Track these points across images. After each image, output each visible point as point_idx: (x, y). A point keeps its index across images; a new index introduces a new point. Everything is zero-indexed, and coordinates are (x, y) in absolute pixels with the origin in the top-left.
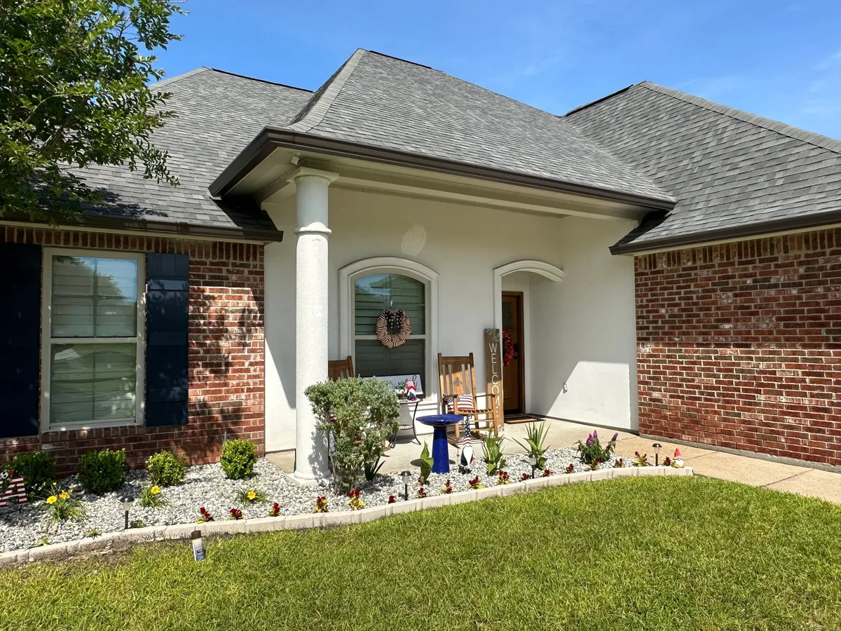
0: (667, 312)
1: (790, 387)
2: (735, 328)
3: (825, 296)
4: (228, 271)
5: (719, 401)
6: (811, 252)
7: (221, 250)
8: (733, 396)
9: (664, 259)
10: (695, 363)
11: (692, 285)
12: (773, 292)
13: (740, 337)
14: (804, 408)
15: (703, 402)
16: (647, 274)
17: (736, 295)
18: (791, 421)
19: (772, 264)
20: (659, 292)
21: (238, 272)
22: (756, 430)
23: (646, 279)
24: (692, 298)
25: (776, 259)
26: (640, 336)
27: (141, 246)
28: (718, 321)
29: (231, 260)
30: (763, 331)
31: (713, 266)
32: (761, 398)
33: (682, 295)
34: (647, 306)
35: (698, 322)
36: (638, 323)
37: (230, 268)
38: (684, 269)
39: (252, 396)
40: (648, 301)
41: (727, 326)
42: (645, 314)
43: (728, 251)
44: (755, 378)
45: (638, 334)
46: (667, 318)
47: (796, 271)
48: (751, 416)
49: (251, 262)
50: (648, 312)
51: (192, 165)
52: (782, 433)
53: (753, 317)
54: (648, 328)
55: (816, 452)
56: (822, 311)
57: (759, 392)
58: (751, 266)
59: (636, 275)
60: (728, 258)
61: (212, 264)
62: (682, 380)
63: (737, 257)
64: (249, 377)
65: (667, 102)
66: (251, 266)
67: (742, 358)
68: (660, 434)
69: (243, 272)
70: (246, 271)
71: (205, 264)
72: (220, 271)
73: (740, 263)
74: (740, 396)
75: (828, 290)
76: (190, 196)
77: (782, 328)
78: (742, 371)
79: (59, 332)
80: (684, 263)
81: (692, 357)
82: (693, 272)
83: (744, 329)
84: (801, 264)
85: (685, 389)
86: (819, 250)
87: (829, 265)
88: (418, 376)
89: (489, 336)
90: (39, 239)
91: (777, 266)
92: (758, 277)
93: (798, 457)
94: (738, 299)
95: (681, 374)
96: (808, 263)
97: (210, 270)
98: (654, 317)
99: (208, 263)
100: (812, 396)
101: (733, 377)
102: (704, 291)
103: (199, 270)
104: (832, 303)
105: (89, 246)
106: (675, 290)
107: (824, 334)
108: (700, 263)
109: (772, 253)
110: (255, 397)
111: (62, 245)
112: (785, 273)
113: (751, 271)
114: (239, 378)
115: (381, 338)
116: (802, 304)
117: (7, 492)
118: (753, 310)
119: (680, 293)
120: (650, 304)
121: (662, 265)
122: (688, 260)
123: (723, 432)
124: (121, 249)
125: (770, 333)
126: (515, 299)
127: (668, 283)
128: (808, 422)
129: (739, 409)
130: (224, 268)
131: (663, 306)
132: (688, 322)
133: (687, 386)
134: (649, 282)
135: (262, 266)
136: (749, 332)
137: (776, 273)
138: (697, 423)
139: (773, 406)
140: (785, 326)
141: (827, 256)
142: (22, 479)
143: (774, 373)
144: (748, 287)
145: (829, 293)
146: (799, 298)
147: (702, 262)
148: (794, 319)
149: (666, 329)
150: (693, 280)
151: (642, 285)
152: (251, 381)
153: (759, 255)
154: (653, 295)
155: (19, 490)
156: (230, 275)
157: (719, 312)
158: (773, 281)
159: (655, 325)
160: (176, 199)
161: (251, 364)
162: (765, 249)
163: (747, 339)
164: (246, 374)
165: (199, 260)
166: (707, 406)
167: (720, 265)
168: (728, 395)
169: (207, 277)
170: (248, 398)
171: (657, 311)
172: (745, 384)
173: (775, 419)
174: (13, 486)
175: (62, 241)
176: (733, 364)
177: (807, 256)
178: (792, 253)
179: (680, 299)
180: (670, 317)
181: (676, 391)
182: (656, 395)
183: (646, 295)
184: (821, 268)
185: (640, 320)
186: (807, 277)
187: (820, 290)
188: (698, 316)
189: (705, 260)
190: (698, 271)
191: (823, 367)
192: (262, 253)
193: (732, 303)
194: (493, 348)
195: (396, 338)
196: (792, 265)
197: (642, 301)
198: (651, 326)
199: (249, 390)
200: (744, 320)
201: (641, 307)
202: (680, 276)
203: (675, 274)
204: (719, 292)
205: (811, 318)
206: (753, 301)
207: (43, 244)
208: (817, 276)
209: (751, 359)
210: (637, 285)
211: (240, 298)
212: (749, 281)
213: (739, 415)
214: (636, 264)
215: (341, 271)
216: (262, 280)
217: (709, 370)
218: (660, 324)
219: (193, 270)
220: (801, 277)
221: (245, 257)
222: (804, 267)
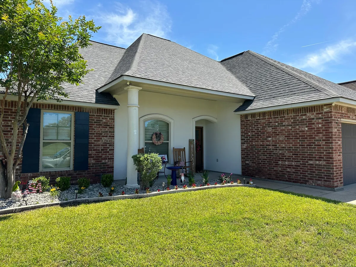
0: (251, 134)
1: (288, 159)
2: (272, 139)
3: (299, 129)
4: (102, 118)
5: (267, 164)
6: (295, 115)
7: (100, 111)
8: (271, 162)
9: (250, 116)
10: (259, 151)
11: (259, 125)
12: (284, 128)
13: (274, 142)
14: (292, 166)
15: (262, 164)
16: (244, 121)
17: (272, 129)
18: (289, 170)
19: (284, 118)
20: (248, 127)
21: (106, 119)
22: (278, 173)
23: (244, 123)
24: (259, 129)
25: (285, 117)
26: (242, 142)
27: (73, 109)
28: (267, 137)
29: (103, 115)
30: (281, 140)
31: (266, 119)
32: (280, 162)
33: (256, 128)
34: (245, 132)
35: (261, 137)
36: (241, 138)
37: (103, 117)
38: (257, 120)
39: (110, 161)
40: (245, 130)
41: (270, 139)
42: (244, 135)
43: (270, 114)
44: (278, 156)
45: (241, 141)
46: (251, 136)
47: (290, 121)
48: (277, 169)
49: (110, 115)
50: (245, 134)
51: (87, 80)
52: (286, 174)
53: (278, 136)
54: (245, 139)
55: (296, 180)
56: (298, 134)
57: (279, 161)
58: (277, 119)
59: (241, 121)
60: (270, 116)
61: (97, 116)
62: (256, 157)
63: (273, 116)
64: (109, 154)
65: (256, 59)
66: (110, 117)
67: (274, 150)
68: (249, 176)
69: (107, 119)
70: (108, 118)
71: (94, 116)
72: (100, 118)
73: (274, 118)
74: (274, 162)
75: (300, 127)
76: (89, 92)
77: (286, 139)
78: (274, 154)
79: (45, 138)
80: (257, 118)
81: (259, 149)
82: (259, 121)
83: (275, 140)
84: (292, 118)
85: (256, 160)
86: (297, 114)
87: (300, 119)
88: (166, 155)
89: (191, 141)
90: (40, 106)
91: (285, 119)
92: (279, 123)
93: (291, 181)
94: (273, 130)
95: (255, 155)
96: (294, 118)
97: (96, 118)
98: (247, 136)
99: (96, 115)
100: (295, 161)
101: (271, 156)
102: (263, 127)
103: (92, 118)
104: (301, 131)
105: (56, 109)
106: (253, 127)
107: (299, 142)
108: (261, 118)
109: (284, 115)
110: (111, 161)
111: (47, 109)
112: (287, 121)
113: (277, 121)
114: (106, 155)
115: (154, 142)
116: (292, 132)
117: (37, 188)
118: (278, 133)
119: (255, 128)
120: (245, 131)
121: (249, 118)
122: (258, 117)
123: (268, 174)
124: (67, 110)
125: (283, 141)
126: (200, 129)
127: (251, 124)
128: (294, 170)
129: (273, 166)
130: (101, 117)
131: (249, 132)
132: (257, 137)
133: (257, 159)
134: (245, 124)
135: (114, 117)
136: (276, 141)
137: (285, 121)
138: (260, 171)
139: (284, 165)
140: (287, 139)
141: (300, 116)
142: (40, 184)
143: (284, 154)
144: (276, 126)
145: (300, 128)
146: (291, 130)
147: (262, 117)
148: (290, 136)
149: (251, 140)
150: (259, 123)
151: (243, 125)
152: (110, 156)
153: (280, 115)
154: (246, 128)
155: (40, 187)
156: (103, 120)
157: (267, 134)
158: (284, 124)
159: (247, 138)
160: (84, 93)
161: (110, 150)
162: (282, 113)
163: (276, 143)
164: (108, 153)
165: (93, 114)
166: (263, 165)
167: (268, 118)
168: (270, 162)
169: (95, 120)
170: (108, 161)
171: (248, 134)
172: (275, 158)
173: (284, 169)
174: (38, 186)
175: (47, 108)
176: (272, 152)
177: (294, 116)
178: (289, 115)
179: (255, 129)
180: (252, 135)
181: (254, 161)
182: (247, 162)
183: (244, 128)
184: (298, 120)
185: (242, 137)
186: (294, 123)
187: (297, 127)
188: (261, 135)
189: (263, 117)
190: (261, 120)
191: (298, 152)
192: (114, 112)
193: (271, 131)
194: (192, 146)
195: (159, 142)
196: (289, 119)
197: (243, 130)
198: (246, 139)
199: (109, 159)
200: (275, 137)
201: (243, 132)
202: (255, 122)
203: (254, 121)
204: (267, 128)
205: (295, 136)
206: (278, 130)
207: (41, 108)
208: (297, 123)
209: (277, 150)
210: (241, 125)
211: (106, 127)
212: (277, 124)
213: (273, 168)
214: (241, 118)
215: (140, 119)
216: (114, 121)
217: (264, 153)
218: (248, 138)
219: (91, 118)
220: (292, 123)
221: (108, 113)
222: (293, 120)
